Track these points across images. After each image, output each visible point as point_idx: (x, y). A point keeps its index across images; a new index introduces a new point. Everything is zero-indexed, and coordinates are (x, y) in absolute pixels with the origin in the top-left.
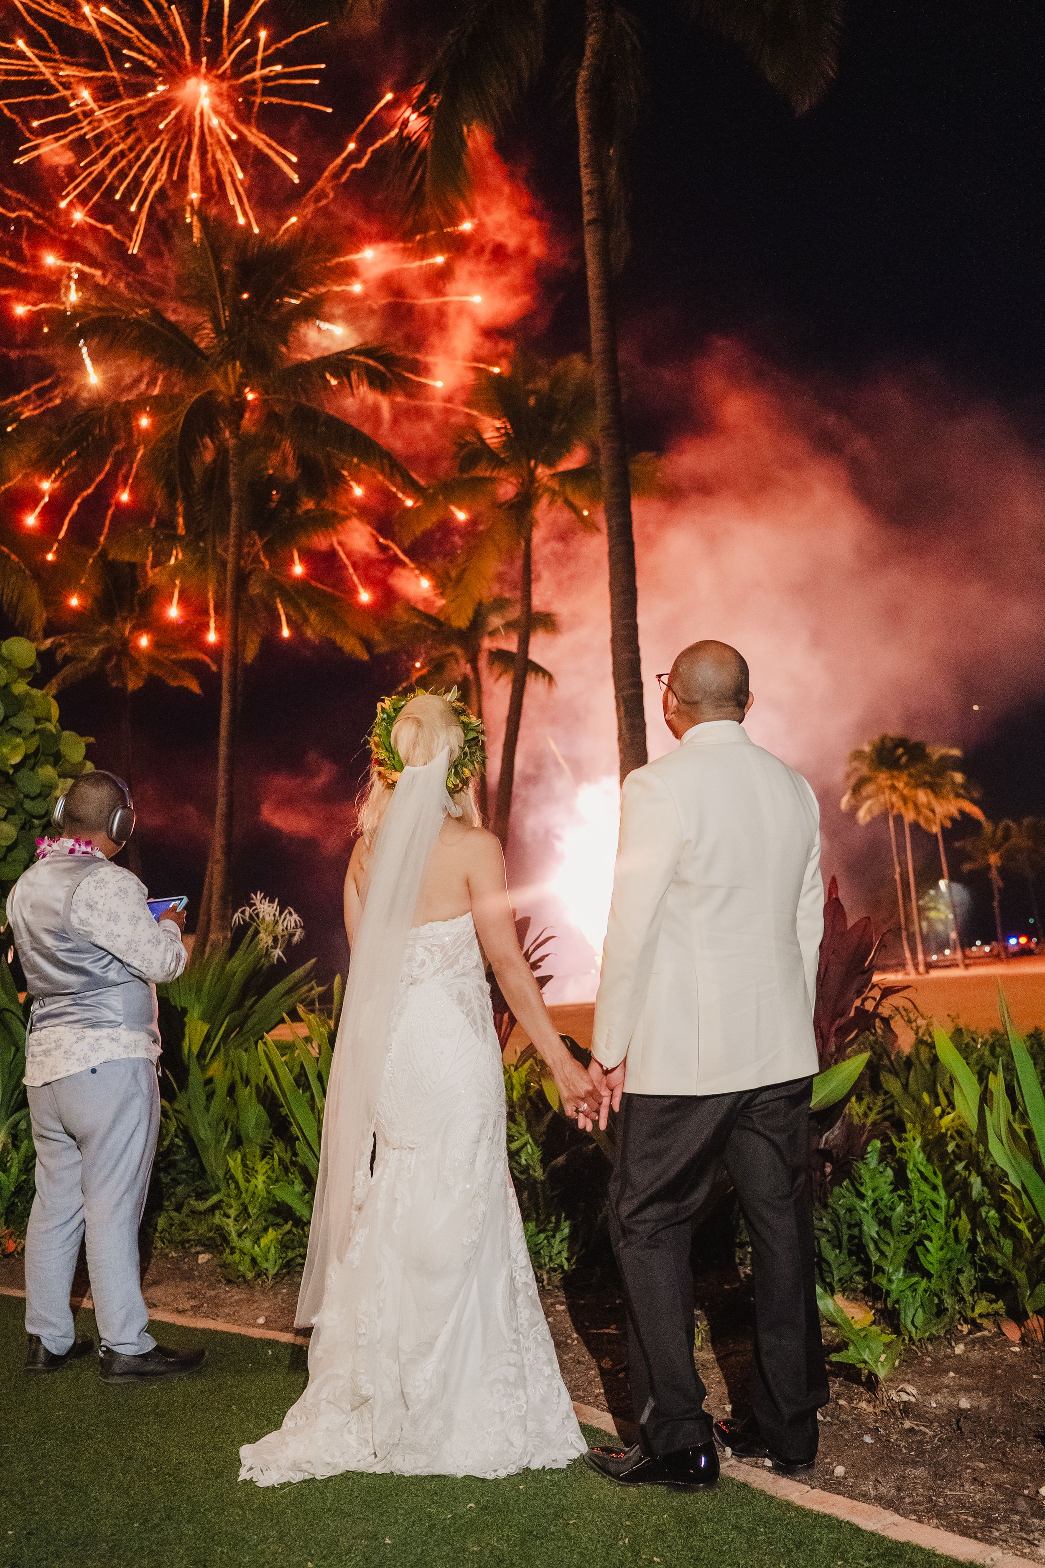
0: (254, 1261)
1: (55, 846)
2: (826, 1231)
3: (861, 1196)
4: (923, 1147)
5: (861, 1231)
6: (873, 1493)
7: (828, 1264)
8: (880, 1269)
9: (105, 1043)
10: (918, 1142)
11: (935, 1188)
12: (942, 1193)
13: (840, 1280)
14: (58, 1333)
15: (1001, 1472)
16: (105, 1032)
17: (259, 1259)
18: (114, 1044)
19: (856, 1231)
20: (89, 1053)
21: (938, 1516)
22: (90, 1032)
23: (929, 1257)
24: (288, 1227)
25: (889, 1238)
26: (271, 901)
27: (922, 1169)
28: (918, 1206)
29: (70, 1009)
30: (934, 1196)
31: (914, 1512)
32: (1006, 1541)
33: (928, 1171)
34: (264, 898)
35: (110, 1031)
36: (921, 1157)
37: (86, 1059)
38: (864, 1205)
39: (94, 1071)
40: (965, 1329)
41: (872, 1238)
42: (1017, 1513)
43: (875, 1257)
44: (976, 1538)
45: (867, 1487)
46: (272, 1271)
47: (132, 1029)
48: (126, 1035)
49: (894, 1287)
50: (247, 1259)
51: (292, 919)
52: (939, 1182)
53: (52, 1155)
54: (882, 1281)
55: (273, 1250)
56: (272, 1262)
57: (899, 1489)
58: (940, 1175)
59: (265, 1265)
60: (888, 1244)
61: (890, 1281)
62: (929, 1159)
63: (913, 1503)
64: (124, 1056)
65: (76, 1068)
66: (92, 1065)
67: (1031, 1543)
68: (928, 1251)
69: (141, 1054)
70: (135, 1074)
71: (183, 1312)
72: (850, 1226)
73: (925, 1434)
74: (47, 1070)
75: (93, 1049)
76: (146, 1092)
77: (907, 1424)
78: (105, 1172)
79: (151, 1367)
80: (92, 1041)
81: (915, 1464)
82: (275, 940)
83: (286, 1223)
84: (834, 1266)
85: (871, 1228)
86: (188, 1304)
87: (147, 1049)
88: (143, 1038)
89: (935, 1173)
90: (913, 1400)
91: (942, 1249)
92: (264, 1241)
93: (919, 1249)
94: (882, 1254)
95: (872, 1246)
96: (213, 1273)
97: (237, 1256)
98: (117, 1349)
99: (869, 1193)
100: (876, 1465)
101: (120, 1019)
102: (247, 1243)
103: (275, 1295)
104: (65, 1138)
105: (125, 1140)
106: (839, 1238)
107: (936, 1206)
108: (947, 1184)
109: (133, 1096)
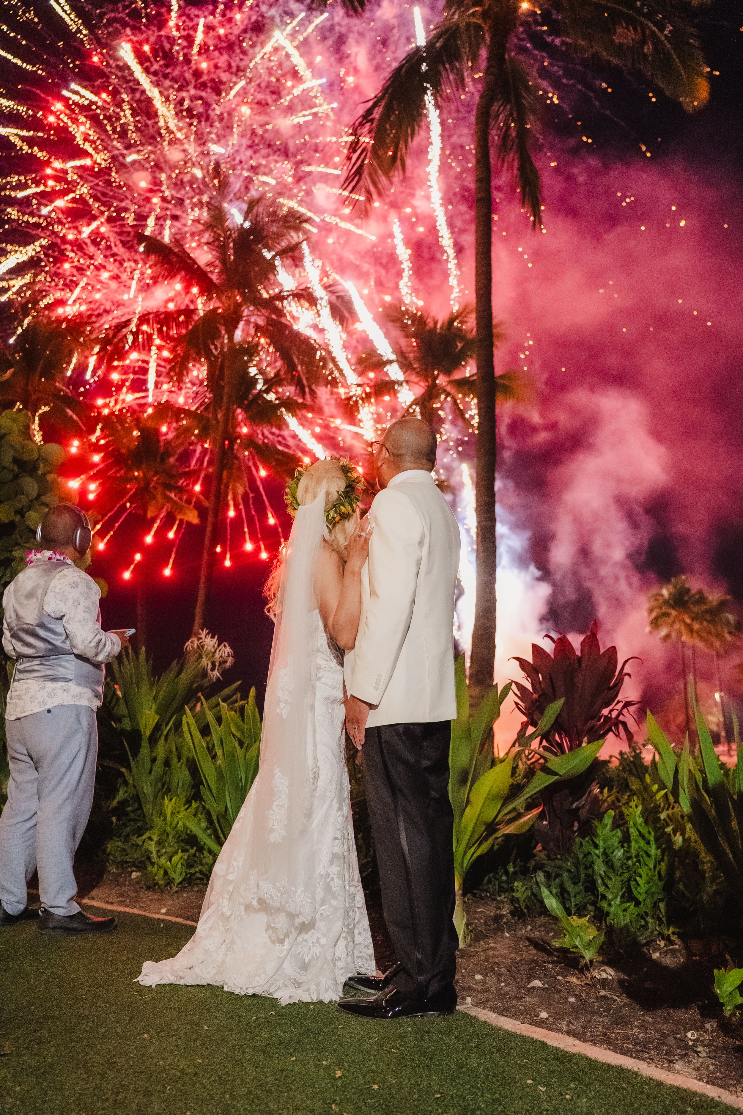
0: (166, 873)
1: (39, 556)
2: (569, 871)
3: (596, 846)
4: (642, 814)
5: (593, 871)
6: (565, 1029)
7: (569, 894)
8: (604, 897)
9: (59, 692)
10: (640, 808)
11: (648, 843)
12: (653, 845)
13: (576, 905)
14: (14, 899)
15: (663, 1024)
16: (60, 684)
17: (169, 871)
18: (66, 694)
19: (590, 871)
20: (47, 699)
21: (608, 1043)
22: (50, 685)
23: (639, 889)
24: (192, 851)
25: (612, 875)
26: (213, 637)
27: (641, 829)
28: (634, 854)
29: (36, 668)
30: (646, 847)
31: (592, 1041)
32: (652, 1059)
33: (644, 830)
34: (208, 634)
35: (63, 684)
36: (640, 820)
37: (45, 703)
38: (597, 852)
39: (49, 711)
40: (662, 943)
41: (600, 875)
42: (666, 1045)
43: (601, 889)
44: (631, 1056)
45: (564, 1026)
46: (178, 880)
47: (79, 685)
48: (74, 688)
49: (612, 910)
50: (161, 871)
51: (226, 650)
52: (652, 838)
53: (20, 772)
54: (604, 904)
55: (179, 866)
56: (178, 873)
57: (585, 1027)
58: (653, 833)
59: (173, 875)
60: (611, 879)
61: (610, 905)
62: (646, 822)
63: (592, 1036)
64: (72, 703)
65: (37, 709)
66: (48, 707)
67: (670, 1062)
68: (639, 885)
69: (84, 702)
70: (78, 716)
71: (112, 903)
72: (586, 868)
73: (615, 1000)
74: (18, 709)
75: (50, 696)
76: (85, 729)
77: (603, 993)
78: (53, 784)
79: (75, 925)
80: (50, 690)
81: (600, 1015)
82: (213, 663)
83: (192, 848)
84: (572, 895)
85: (600, 868)
86: (116, 900)
87: (90, 700)
88: (88, 693)
89: (649, 833)
90: (610, 978)
91: (649, 883)
92: (175, 859)
93: (633, 884)
94: (607, 886)
95: (600, 881)
96: (138, 883)
97: (155, 870)
98: (52, 910)
99: (601, 844)
100: (572, 1013)
101: (71, 677)
102: (163, 861)
103: (178, 898)
104: (27, 759)
105: (68, 762)
106: (578, 876)
107: (649, 856)
108: (656, 840)
109: (76, 731)
